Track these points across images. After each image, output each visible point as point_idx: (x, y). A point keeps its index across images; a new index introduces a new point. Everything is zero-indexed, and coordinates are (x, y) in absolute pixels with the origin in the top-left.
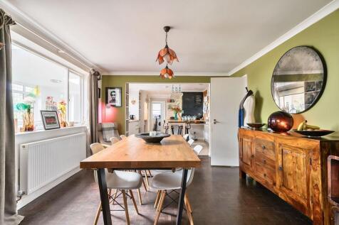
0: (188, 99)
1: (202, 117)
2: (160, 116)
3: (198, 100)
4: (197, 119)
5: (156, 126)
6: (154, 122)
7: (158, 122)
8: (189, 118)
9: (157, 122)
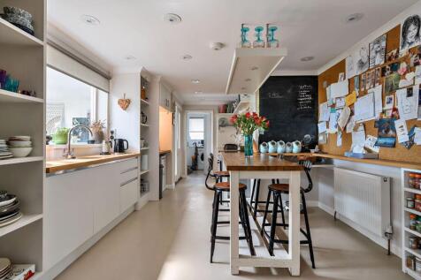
0: (276, 95)
1: (314, 143)
2: (202, 142)
3: (305, 97)
4: (303, 150)
5: (195, 160)
6: (189, 154)
7: (200, 153)
8: (280, 149)
9: (196, 154)
